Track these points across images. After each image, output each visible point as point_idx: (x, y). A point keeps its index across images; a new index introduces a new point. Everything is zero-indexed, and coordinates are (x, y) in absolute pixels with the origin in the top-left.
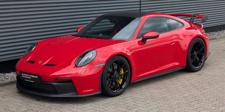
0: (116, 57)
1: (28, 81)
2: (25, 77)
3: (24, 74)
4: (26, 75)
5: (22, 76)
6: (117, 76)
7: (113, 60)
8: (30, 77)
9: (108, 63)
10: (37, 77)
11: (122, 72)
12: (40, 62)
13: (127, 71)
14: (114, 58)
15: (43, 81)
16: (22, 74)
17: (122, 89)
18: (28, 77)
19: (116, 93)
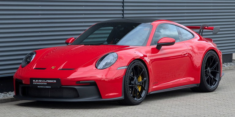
0: (136, 61)
1: (42, 87)
2: (38, 83)
3: (37, 81)
4: (40, 81)
5: (34, 83)
6: (137, 83)
7: (133, 63)
8: (45, 82)
9: (129, 67)
10: (55, 81)
11: (140, 79)
12: (53, 68)
13: (145, 79)
14: (135, 62)
15: (62, 86)
16: (34, 81)
17: (141, 98)
18: (43, 82)
19: (136, 101)
